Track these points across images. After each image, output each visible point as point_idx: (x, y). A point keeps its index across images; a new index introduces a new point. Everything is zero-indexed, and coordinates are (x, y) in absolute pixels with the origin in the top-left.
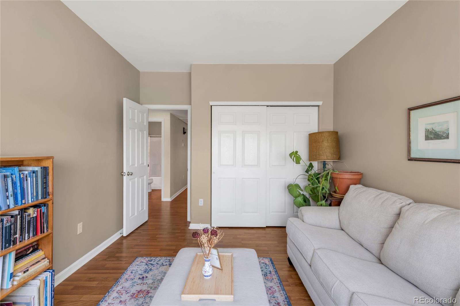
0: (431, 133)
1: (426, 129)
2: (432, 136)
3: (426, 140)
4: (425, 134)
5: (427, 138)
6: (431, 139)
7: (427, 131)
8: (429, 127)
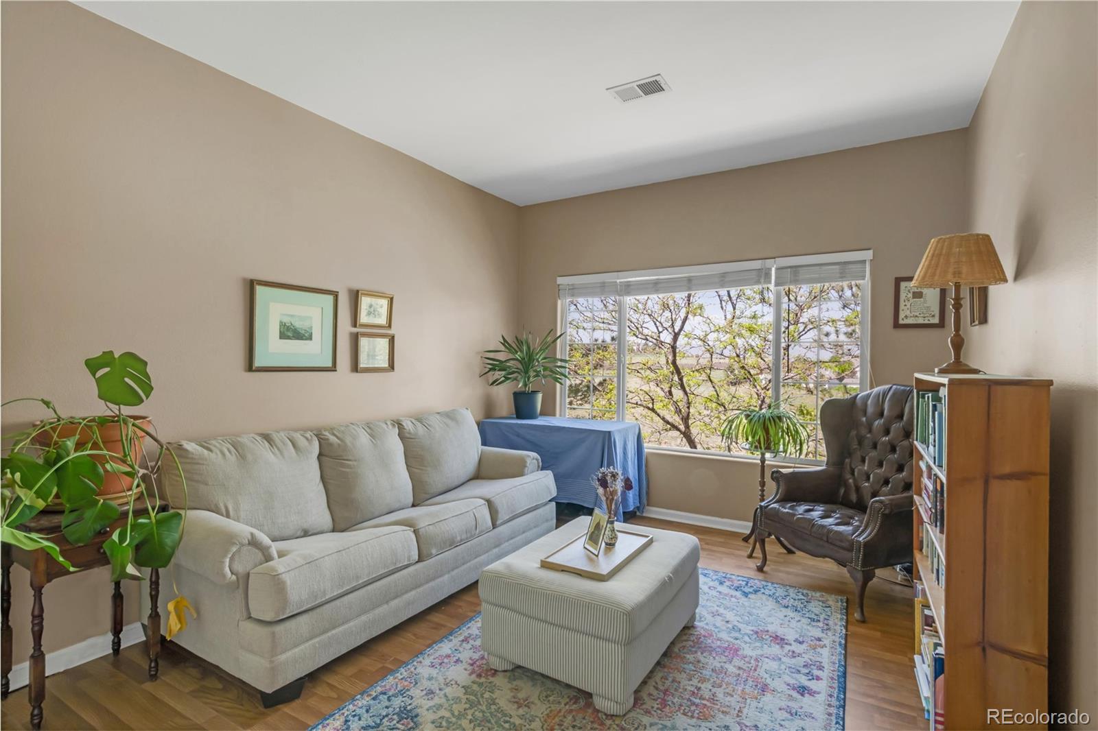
0: (288, 329)
1: (281, 322)
2: (290, 334)
3: (280, 338)
4: (280, 329)
5: (283, 336)
6: (288, 338)
7: (282, 325)
8: (286, 320)
